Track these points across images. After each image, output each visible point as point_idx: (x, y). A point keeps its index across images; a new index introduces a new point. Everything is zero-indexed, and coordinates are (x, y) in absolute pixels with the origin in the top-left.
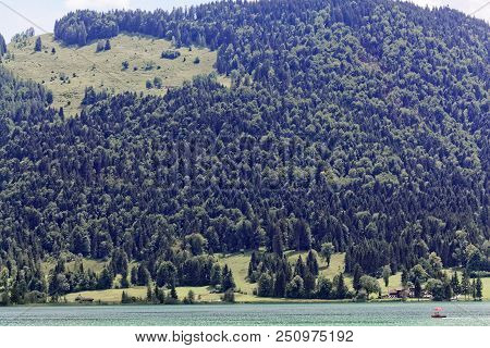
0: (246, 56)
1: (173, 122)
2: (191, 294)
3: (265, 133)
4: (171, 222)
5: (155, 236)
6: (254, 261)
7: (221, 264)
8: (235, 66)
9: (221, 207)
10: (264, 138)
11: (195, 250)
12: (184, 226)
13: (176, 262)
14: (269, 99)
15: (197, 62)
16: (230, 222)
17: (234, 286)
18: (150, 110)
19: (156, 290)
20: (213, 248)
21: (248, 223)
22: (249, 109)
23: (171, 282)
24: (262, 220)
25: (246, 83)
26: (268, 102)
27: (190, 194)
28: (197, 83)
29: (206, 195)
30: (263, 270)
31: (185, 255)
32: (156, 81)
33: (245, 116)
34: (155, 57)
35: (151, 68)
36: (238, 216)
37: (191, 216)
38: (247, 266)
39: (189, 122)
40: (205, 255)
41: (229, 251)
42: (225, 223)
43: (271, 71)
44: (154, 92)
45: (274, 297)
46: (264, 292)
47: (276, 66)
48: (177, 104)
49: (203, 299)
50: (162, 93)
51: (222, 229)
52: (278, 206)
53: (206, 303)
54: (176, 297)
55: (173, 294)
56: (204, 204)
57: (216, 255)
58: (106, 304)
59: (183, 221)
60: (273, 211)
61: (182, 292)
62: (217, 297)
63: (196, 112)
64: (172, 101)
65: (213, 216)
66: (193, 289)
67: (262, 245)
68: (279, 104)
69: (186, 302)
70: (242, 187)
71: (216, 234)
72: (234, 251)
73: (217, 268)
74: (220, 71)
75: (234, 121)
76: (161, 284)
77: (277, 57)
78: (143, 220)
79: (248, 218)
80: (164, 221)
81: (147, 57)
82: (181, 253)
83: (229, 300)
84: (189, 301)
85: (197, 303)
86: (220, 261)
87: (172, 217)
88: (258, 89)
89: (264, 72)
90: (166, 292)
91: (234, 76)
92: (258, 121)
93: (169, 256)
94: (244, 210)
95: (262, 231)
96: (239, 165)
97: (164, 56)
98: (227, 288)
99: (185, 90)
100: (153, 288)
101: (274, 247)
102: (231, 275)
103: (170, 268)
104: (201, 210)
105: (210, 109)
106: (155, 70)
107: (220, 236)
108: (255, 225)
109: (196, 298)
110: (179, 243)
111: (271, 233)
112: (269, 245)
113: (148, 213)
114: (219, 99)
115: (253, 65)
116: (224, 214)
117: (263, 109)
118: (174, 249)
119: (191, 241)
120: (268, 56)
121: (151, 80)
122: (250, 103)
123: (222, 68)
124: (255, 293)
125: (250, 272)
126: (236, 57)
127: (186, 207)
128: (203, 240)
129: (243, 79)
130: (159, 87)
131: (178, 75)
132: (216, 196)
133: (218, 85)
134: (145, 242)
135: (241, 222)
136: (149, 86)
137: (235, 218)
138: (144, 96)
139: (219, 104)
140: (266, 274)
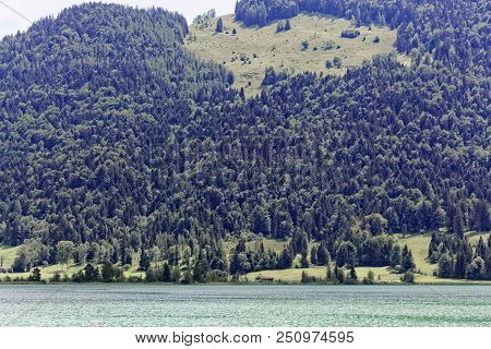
0: (427, 33)
1: (353, 102)
2: (370, 275)
3: (445, 112)
4: (351, 202)
5: (335, 216)
6: (435, 242)
7: (401, 245)
8: (415, 45)
9: (400, 187)
10: (445, 117)
11: (375, 231)
12: (363, 206)
13: (356, 242)
14: (450, 78)
15: (377, 41)
16: (410, 202)
17: (414, 266)
18: (330, 90)
19: (336, 270)
20: (393, 228)
21: (429, 203)
22: (429, 89)
23: (351, 262)
24: (442, 200)
25: (426, 62)
26: (449, 82)
27: (370, 173)
28: (377, 63)
29: (386, 175)
30: (443, 250)
31: (364, 236)
32: (335, 61)
33: (425, 95)
34: (335, 37)
35: (330, 48)
36: (418, 196)
37: (371, 196)
38: (427, 247)
39: (369, 101)
40: (384, 236)
41: (409, 231)
42: (405, 203)
43: (452, 49)
44: (334, 71)
45: (454, 278)
46: (444, 273)
47: (457, 44)
48: (357, 84)
49: (383, 279)
50: (342, 73)
51: (402, 209)
52: (459, 186)
53: (386, 284)
54: (356, 278)
55: (353, 274)
56: (384, 185)
57: (396, 236)
58: (286, 283)
59: (362, 201)
60: (453, 191)
61: (361, 272)
62: (397, 278)
63: (376, 92)
64: (352, 81)
65: (393, 196)
66: (373, 269)
67: (442, 226)
68: (460, 83)
69: (365, 282)
70: (423, 167)
71: (396, 214)
72: (414, 231)
73: (397, 249)
74: (400, 50)
75: (415, 100)
76: (340, 264)
77: (458, 35)
78: (323, 201)
79: (428, 199)
80: (344, 201)
81: (327, 36)
82: (361, 233)
83: (409, 280)
84: (368, 282)
85: (377, 284)
86: (399, 241)
87: (352, 197)
88: (438, 68)
89: (445, 51)
90: (346, 272)
91: (414, 54)
92: (438, 100)
93: (348, 237)
94: (424, 190)
95: (442, 211)
96: (420, 145)
97: (344, 35)
98: (407, 269)
99: (365, 70)
100: (332, 269)
101: (454, 227)
102: (410, 255)
103: (350, 249)
104: (381, 190)
105: (390, 89)
106: (334, 50)
107: (400, 216)
108: (435, 206)
109: (375, 278)
110: (359, 223)
111: (451, 213)
112: (449, 225)
113: (327, 193)
114: (399, 78)
115: (433, 44)
116: (404, 194)
117: (443, 88)
118: (354, 229)
119: (370, 221)
120: (449, 34)
121: (331, 60)
122: (430, 82)
123: (402, 46)
124: (435, 274)
125: (430, 253)
126: (416, 35)
127: (365, 186)
128: (383, 220)
129: (424, 58)
130: (339, 67)
131: (358, 54)
132: (395, 176)
133: (398, 65)
134: (325, 222)
135: (421, 203)
136: (328, 65)
137: (415, 198)
138: (324, 76)
139: (399, 84)
140: (447, 255)
